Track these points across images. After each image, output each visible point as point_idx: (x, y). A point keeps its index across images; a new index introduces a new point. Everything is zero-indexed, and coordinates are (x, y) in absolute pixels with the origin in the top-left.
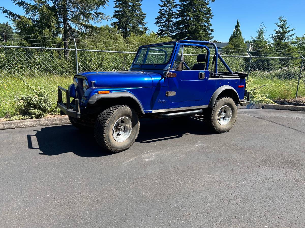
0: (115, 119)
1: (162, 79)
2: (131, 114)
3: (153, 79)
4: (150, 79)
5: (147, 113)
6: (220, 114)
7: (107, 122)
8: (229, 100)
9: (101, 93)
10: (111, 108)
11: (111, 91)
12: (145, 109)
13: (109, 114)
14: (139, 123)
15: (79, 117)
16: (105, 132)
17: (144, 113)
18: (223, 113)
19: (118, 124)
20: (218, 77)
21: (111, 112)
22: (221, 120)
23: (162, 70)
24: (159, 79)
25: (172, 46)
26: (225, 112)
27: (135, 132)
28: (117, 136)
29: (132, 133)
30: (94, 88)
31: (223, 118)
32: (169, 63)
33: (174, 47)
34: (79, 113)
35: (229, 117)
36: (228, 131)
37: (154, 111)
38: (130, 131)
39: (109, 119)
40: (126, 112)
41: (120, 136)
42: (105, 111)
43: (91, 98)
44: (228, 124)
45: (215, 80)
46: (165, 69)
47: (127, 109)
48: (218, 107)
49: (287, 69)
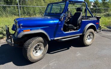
0: (33, 45)
1: (59, 21)
2: (43, 41)
3: (55, 21)
4: (53, 22)
5: (51, 40)
6: (87, 37)
7: (29, 47)
8: (92, 30)
9: (25, 31)
10: (31, 39)
11: (31, 30)
12: (51, 38)
13: (30, 43)
14: (48, 45)
15: (13, 45)
16: (28, 53)
17: (50, 40)
18: (89, 37)
19: (36, 47)
20: (87, 19)
21: (31, 41)
22: (88, 40)
23: (60, 16)
24: (58, 21)
25: (65, 3)
26: (89, 36)
27: (46, 50)
28: (36, 53)
29: (44, 51)
30: (21, 28)
31: (89, 39)
32: (63, 12)
33: (66, 4)
34: (13, 43)
35: (91, 38)
36: (90, 45)
37: (55, 39)
38: (42, 50)
39: (30, 46)
40: (40, 40)
41: (37, 53)
42: (28, 41)
43: (19, 35)
44: (91, 42)
45: (86, 21)
46: (61, 16)
47: (41, 39)
48: (87, 34)
49: (108, 13)
